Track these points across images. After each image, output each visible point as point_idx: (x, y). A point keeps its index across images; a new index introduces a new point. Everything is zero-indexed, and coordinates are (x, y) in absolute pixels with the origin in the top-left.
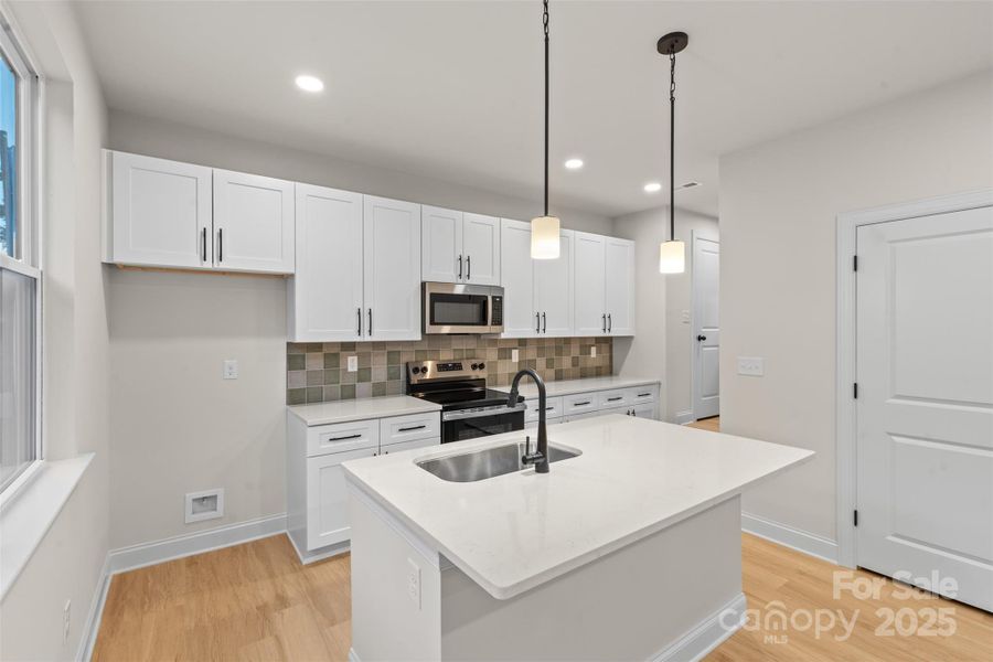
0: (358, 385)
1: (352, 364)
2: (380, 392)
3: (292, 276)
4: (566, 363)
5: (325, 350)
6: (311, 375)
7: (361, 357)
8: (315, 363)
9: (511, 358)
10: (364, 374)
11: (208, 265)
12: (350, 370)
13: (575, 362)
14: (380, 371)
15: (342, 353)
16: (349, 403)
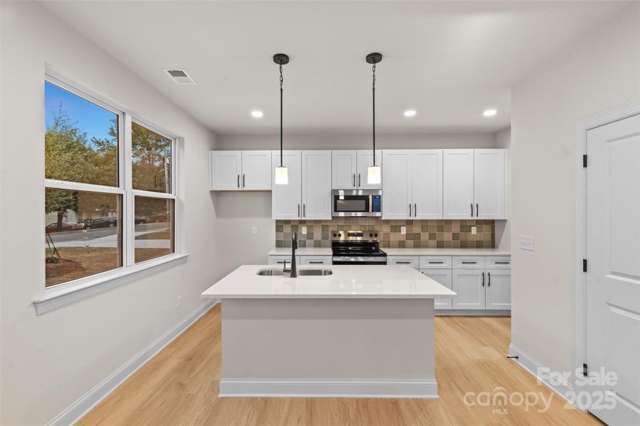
0: (307, 241)
1: (304, 230)
2: (318, 245)
3: (271, 191)
4: (447, 236)
5: (292, 224)
6: (286, 235)
7: (309, 228)
8: (287, 229)
9: (400, 231)
10: (310, 236)
11: (240, 189)
12: (303, 233)
13: (455, 236)
14: (318, 234)
15: (300, 226)
16: (303, 249)
